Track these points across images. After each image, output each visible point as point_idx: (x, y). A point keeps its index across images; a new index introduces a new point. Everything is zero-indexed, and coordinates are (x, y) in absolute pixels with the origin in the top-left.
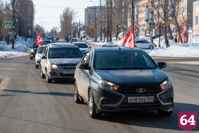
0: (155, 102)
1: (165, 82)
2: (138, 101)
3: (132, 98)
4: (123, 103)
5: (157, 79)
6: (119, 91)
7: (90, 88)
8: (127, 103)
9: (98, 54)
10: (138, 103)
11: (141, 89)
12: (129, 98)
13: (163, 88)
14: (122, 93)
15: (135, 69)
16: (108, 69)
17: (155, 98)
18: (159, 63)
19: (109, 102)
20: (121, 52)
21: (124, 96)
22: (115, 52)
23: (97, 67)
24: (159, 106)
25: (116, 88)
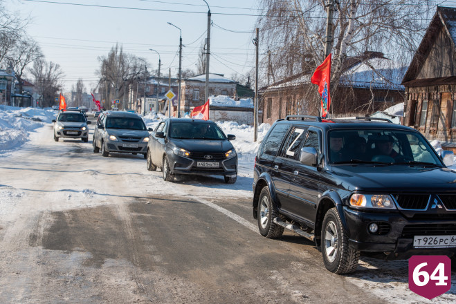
0: (220, 168)
1: (230, 151)
2: (206, 166)
3: (201, 163)
4: (193, 167)
5: (224, 149)
6: (189, 156)
7: (165, 155)
8: (196, 167)
9: (173, 124)
10: (205, 168)
11: (209, 156)
12: (198, 163)
13: (227, 155)
14: (193, 159)
15: (205, 139)
16: (181, 138)
17: (221, 164)
18: (229, 136)
19: (180, 166)
20: (194, 124)
21: (194, 161)
22: (185, 124)
23: (172, 136)
24: (223, 171)
25: (187, 154)
